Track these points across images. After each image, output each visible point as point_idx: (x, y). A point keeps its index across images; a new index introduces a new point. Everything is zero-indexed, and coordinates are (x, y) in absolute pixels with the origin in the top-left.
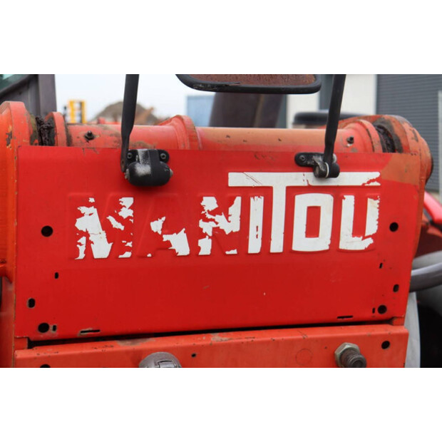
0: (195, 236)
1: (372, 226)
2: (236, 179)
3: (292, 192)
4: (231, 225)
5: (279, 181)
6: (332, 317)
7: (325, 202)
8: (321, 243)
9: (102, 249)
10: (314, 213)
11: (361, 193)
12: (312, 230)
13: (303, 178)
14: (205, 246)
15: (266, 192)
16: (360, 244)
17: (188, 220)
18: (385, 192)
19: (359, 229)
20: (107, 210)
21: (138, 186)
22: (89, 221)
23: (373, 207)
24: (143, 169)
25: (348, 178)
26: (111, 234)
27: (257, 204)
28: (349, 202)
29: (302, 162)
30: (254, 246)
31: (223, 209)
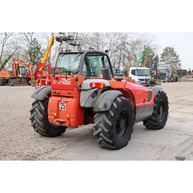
3: (65, 80)
4: (61, 82)
18: (71, 80)
19: (69, 83)
20: (55, 81)
22: (54, 81)
23: (70, 81)
26: (55, 82)
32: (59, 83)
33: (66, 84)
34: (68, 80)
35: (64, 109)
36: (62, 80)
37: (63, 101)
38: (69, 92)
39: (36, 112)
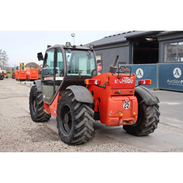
0: (122, 82)
1: (133, 81)
2: (124, 78)
3: (128, 79)
4: (124, 81)
5: (127, 78)
6: (130, 88)
7: (130, 79)
8: (129, 83)
9: (116, 83)
10: (129, 80)
11: (132, 79)
12: (129, 82)
13: (128, 78)
14: (122, 83)
15: (126, 79)
16: (132, 83)
17: (121, 81)
18: (134, 79)
19: (132, 82)
20: (117, 80)
21: (119, 78)
22: (115, 81)
23: (133, 80)
24: (119, 77)
25: (131, 78)
26: (117, 82)
27: (125, 80)
28: (131, 80)
29: (128, 77)
30: (125, 83)
31: (123, 80)
32: (121, 82)
33: (128, 83)
34: (131, 79)
35: (127, 107)
36: (125, 79)
37: (127, 100)
38: (131, 90)
39: (87, 118)
